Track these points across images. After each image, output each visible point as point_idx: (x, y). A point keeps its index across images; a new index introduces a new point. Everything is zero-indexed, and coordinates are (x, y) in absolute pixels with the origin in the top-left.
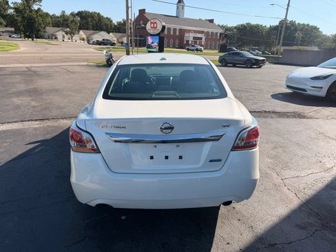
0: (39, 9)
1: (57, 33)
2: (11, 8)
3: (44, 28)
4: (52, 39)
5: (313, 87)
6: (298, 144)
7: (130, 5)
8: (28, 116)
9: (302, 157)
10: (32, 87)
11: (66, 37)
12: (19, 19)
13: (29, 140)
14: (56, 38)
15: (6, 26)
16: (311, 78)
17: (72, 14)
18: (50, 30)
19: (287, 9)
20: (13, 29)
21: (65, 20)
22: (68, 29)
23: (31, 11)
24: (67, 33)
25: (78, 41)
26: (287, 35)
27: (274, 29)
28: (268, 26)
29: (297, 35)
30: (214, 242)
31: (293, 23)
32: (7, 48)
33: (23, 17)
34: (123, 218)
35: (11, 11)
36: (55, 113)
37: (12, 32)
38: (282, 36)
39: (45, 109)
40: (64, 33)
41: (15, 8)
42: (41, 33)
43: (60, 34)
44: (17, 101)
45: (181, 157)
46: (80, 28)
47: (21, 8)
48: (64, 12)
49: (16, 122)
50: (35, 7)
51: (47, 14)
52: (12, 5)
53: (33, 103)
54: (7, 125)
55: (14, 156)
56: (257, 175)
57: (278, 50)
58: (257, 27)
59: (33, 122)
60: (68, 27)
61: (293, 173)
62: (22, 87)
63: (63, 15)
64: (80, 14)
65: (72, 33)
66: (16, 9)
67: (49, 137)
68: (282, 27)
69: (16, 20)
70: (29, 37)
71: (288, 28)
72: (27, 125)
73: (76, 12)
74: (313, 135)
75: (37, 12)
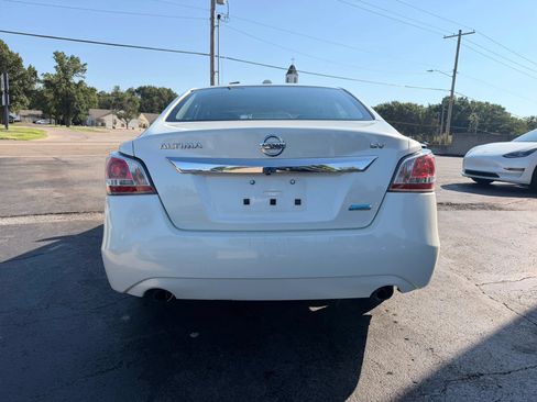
0: (81, 82)
1: (105, 118)
2: (39, 81)
3: (87, 110)
4: (97, 125)
5: (510, 169)
6: (496, 241)
7: (216, 69)
8: (46, 208)
9: (507, 257)
10: (58, 177)
11: (119, 122)
12: (50, 96)
13: (42, 235)
14: (103, 125)
15: (30, 109)
16: (504, 156)
17: (131, 91)
18: (95, 113)
19: (454, 77)
20: (40, 113)
21: (118, 99)
22: (122, 112)
23: (69, 85)
24: (120, 118)
25: (137, 129)
26: (456, 118)
27: (435, 110)
28: (426, 106)
29: (471, 118)
30: (363, 370)
31: (463, 102)
32: (26, 136)
33: (56, 94)
34: (193, 335)
35: (39, 86)
36: (89, 205)
37: (38, 117)
38: (449, 120)
39: (75, 200)
40: (115, 117)
41: (46, 81)
42: (81, 116)
43: (109, 118)
44: (30, 192)
45: (298, 202)
46: (141, 110)
47: (55, 80)
48: (118, 88)
49: (25, 216)
50: (76, 79)
51: (93, 90)
52: (41, 78)
53: (57, 195)
54: (9, 219)
55: (13, 256)
56: (436, 241)
57: (443, 141)
58: (409, 106)
59: (53, 217)
60: (122, 109)
61: (495, 277)
62: (44, 177)
63: (116, 93)
64: (141, 91)
65: (127, 117)
66: (48, 83)
67: (76, 232)
68: (447, 107)
69: (45, 98)
70: (62, 123)
71: (456, 108)
72: (42, 219)
73: (136, 88)
74: (519, 229)
75: (77, 86)
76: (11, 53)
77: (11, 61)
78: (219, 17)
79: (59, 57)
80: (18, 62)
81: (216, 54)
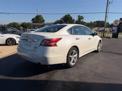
0: (82, 21)
7: (107, 16)
17: (94, 22)
21: (91, 24)
24: (90, 28)
25: (94, 31)
46: (96, 27)
48: (91, 22)
52: (75, 21)
60: (91, 26)
65: (92, 28)
75: (81, 22)
76: (70, 17)
77: (70, 18)
78: (109, 3)
79: (79, 16)
80: (71, 18)
81: (107, 12)
